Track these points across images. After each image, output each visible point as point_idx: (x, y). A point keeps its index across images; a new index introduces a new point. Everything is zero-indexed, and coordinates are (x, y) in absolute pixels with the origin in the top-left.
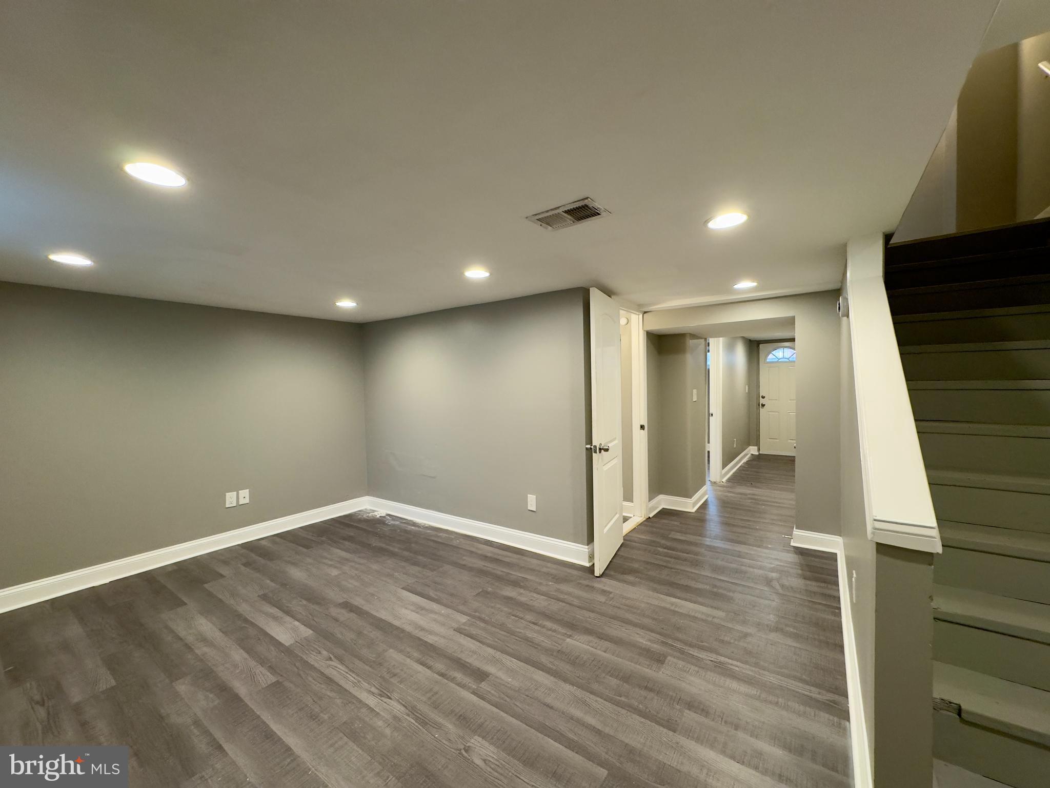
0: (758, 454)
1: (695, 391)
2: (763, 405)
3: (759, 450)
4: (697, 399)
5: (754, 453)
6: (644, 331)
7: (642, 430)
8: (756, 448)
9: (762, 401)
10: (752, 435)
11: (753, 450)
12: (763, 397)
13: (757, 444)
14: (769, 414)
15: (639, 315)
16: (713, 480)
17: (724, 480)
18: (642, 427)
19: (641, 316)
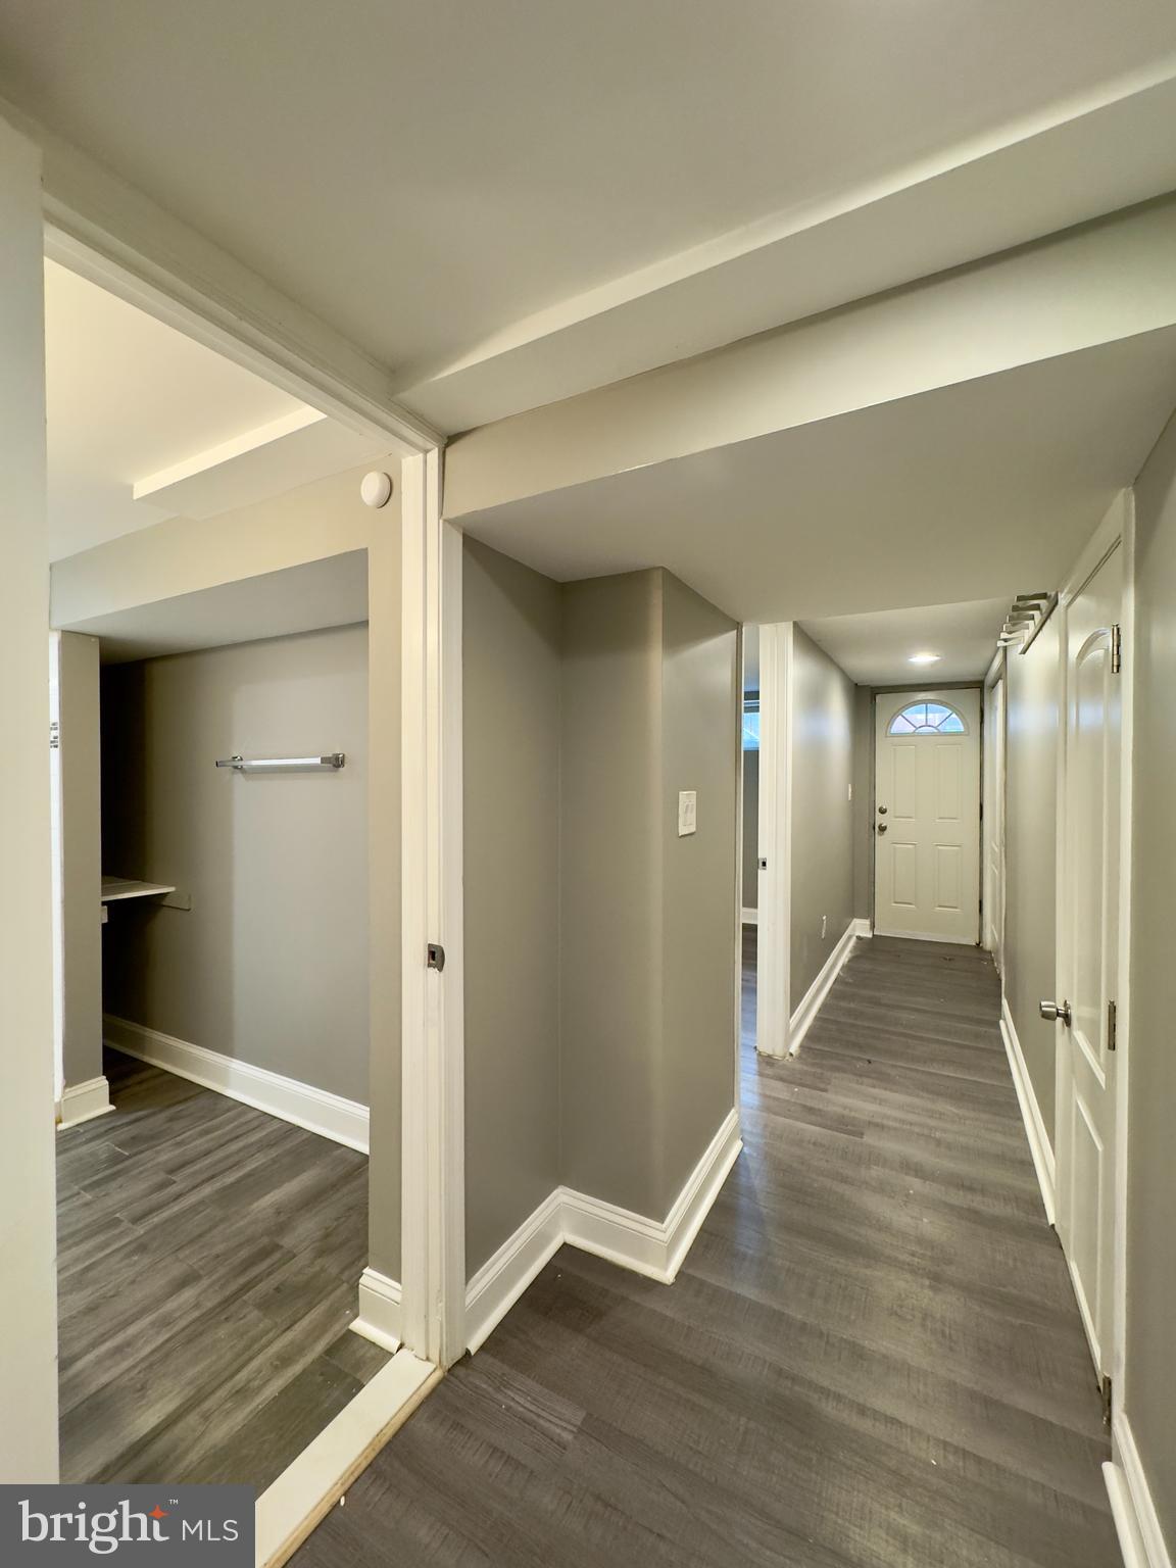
0: (870, 936)
1: (687, 799)
2: (883, 829)
3: (873, 926)
4: (697, 827)
5: (861, 935)
6: (450, 523)
7: (433, 971)
8: (867, 922)
9: (880, 819)
10: (860, 895)
11: (860, 928)
12: (883, 811)
13: (869, 913)
14: (895, 849)
15: (426, 452)
16: (765, 1048)
17: (794, 1048)
18: (435, 956)
19: (434, 456)
